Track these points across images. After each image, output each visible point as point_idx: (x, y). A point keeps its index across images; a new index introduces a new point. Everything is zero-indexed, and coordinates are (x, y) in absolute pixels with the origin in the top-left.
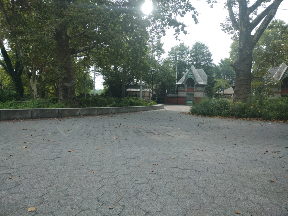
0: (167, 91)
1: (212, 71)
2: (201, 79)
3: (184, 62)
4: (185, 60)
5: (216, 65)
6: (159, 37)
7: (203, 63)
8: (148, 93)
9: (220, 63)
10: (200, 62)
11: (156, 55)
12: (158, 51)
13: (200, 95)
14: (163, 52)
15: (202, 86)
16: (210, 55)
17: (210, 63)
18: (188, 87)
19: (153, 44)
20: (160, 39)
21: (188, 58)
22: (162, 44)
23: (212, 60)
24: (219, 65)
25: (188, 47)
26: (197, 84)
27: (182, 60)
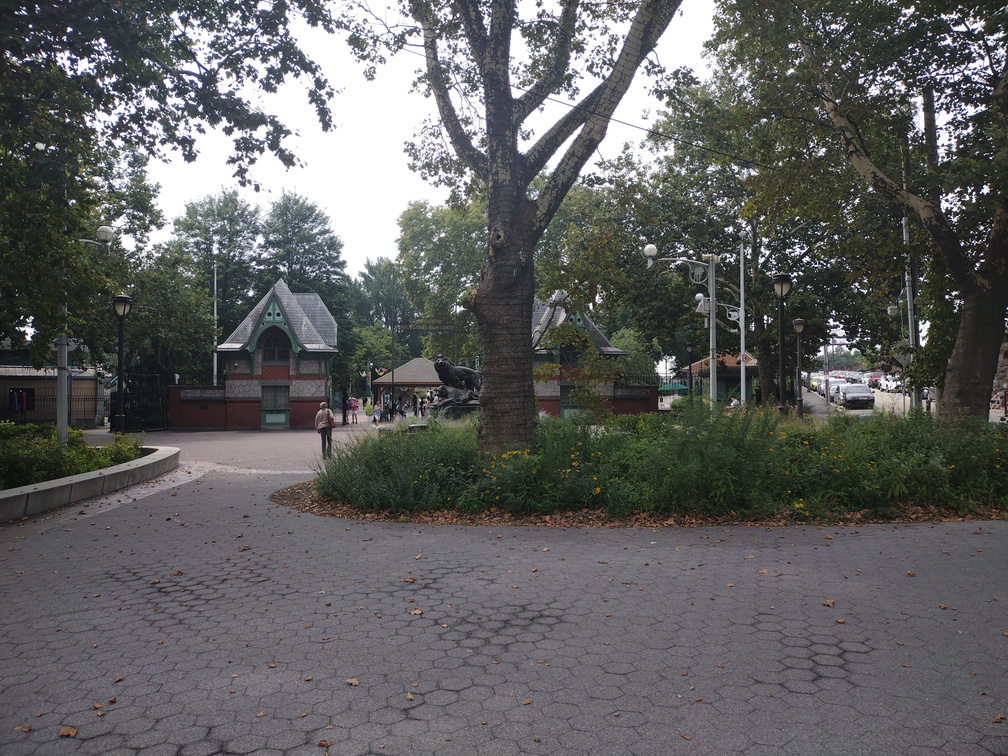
0: (177, 376)
1: (344, 303)
2: (316, 332)
3: (241, 263)
4: (245, 258)
5: (353, 280)
6: (138, 162)
7: (312, 272)
8: (91, 385)
9: (363, 275)
10: (301, 267)
11: (127, 232)
12: (134, 217)
13: (313, 390)
14: (157, 220)
15: (318, 356)
16: (334, 245)
17: (336, 273)
18: (264, 359)
19: (111, 187)
20: (144, 168)
21: (255, 248)
22: (155, 191)
23: (344, 263)
24: (360, 279)
25: (256, 211)
26: (299, 349)
27: (235, 256)
